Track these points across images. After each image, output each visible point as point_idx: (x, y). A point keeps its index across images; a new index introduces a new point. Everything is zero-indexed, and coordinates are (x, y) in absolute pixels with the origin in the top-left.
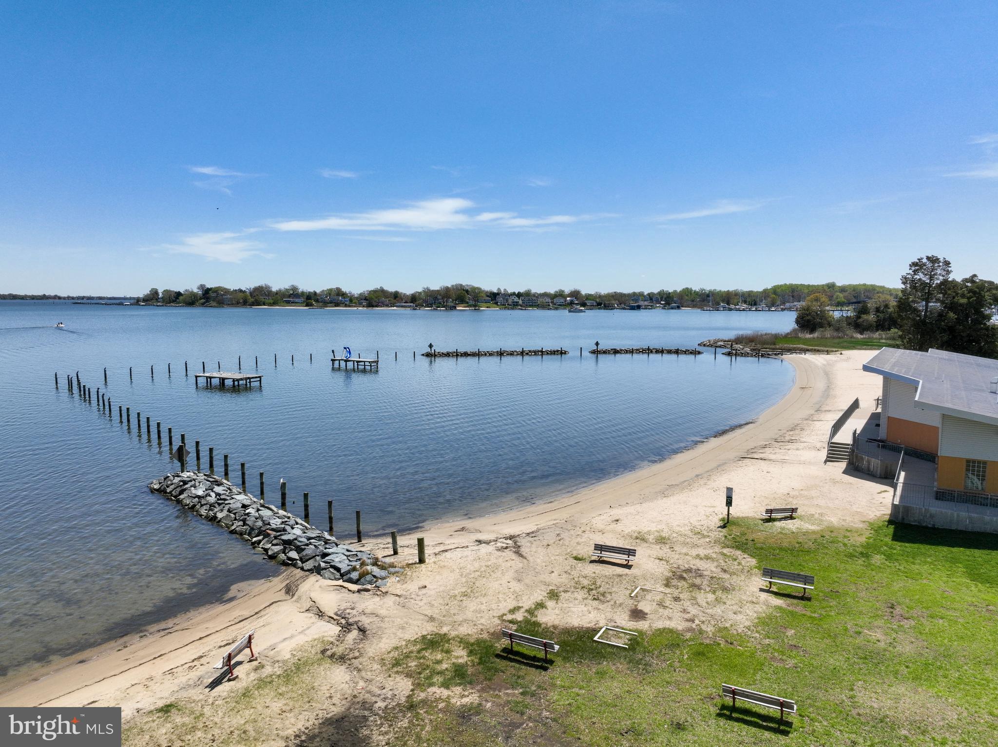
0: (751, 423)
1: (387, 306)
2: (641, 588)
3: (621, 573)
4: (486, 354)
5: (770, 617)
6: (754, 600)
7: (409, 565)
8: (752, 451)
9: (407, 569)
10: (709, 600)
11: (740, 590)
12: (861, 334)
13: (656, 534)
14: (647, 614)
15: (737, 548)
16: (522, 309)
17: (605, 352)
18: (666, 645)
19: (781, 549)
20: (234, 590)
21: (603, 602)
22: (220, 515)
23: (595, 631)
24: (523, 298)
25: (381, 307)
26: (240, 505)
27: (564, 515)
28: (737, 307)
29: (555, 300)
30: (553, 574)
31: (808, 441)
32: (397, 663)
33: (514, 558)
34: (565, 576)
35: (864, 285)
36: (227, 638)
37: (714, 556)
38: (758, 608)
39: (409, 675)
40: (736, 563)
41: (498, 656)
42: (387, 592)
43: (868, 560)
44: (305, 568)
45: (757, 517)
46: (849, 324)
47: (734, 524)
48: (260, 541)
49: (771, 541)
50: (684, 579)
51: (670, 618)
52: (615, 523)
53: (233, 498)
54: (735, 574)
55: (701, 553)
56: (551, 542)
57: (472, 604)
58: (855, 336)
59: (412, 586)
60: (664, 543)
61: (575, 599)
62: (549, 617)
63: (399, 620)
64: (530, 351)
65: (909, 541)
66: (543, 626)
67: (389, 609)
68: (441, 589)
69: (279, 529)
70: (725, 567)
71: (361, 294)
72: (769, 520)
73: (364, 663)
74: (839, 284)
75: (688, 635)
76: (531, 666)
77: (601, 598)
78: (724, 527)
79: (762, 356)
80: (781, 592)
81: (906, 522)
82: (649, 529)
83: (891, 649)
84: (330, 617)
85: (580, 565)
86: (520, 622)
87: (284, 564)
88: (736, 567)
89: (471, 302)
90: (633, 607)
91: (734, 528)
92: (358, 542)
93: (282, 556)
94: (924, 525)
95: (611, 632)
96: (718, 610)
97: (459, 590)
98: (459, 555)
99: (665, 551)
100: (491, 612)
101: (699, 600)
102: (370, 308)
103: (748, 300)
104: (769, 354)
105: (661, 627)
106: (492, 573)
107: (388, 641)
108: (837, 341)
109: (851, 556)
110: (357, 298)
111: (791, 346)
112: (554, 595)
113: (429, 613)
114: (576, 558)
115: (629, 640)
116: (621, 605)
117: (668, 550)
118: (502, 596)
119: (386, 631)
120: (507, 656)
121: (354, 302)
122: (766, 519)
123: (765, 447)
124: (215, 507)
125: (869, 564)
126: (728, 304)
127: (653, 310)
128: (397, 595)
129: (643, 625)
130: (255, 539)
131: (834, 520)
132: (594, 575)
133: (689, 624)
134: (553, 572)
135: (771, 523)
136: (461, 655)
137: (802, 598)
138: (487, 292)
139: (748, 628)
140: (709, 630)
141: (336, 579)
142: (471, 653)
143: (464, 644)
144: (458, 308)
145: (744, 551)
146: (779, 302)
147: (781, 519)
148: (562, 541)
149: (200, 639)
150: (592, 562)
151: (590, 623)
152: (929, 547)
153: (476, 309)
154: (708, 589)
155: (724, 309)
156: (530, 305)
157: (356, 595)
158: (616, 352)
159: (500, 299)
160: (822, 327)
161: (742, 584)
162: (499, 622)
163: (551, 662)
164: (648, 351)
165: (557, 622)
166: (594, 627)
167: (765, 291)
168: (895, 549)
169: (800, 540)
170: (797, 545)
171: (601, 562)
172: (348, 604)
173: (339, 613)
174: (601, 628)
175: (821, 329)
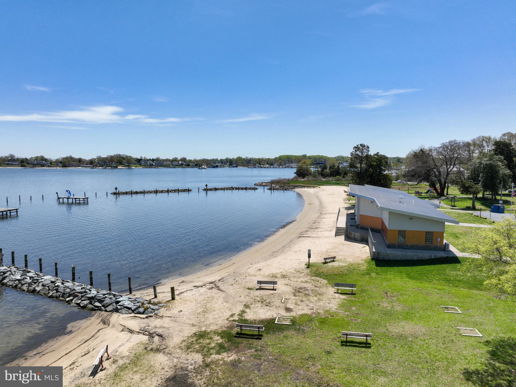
0: (295, 221)
1: (75, 166)
2: (285, 298)
3: (272, 293)
4: (148, 193)
5: (343, 303)
6: (334, 297)
7: (168, 301)
8: (302, 233)
9: (168, 303)
10: (315, 300)
11: (326, 294)
12: (325, 178)
13: (280, 274)
14: (292, 309)
15: (317, 276)
16: (156, 168)
17: (211, 190)
18: (307, 321)
19: (335, 275)
20: (70, 327)
21: (271, 307)
22: (38, 289)
23: (275, 319)
24: (155, 162)
25: (71, 167)
26: (50, 282)
27: (231, 270)
28: (264, 166)
29: (173, 163)
30: (241, 297)
31: (324, 227)
32: (188, 348)
33: (219, 292)
34: (247, 297)
35: (319, 156)
36: (83, 351)
37: (309, 281)
38: (337, 300)
39: (198, 352)
40: (319, 283)
41: (235, 337)
42: (163, 316)
43: (370, 275)
44: (108, 310)
45: (319, 262)
46: (319, 174)
47: (312, 266)
48: (72, 300)
49: (330, 272)
50: (301, 292)
51: (303, 310)
52: (259, 271)
53: (42, 279)
54: (321, 287)
55: (303, 280)
56: (233, 283)
57: (210, 316)
58: (322, 179)
59: (174, 312)
60: (285, 277)
61: (258, 307)
62: (250, 316)
63: (177, 328)
64: (172, 190)
65: (382, 266)
66: (249, 320)
67: (168, 324)
68: (191, 311)
69: (82, 292)
70: (315, 285)
71: (57, 160)
72: (325, 263)
73: (171, 350)
74: (308, 155)
75: (314, 315)
76: (253, 338)
77: (269, 305)
78: (308, 267)
79: (285, 190)
80: (343, 293)
81: (378, 258)
82: (276, 272)
83: (392, 309)
84: (138, 332)
85: (252, 292)
86: (238, 320)
87: (93, 310)
88: (320, 284)
89: (126, 164)
90: (285, 307)
91: (312, 268)
92: (130, 294)
93: (90, 306)
94: (385, 259)
95: (281, 319)
96: (321, 303)
97: (200, 310)
98: (190, 294)
99: (287, 281)
100: (221, 318)
101: (312, 300)
102: (64, 168)
103: (269, 163)
104: (288, 189)
105: (301, 313)
106: (212, 300)
107: (177, 338)
108: (315, 182)
109: (363, 275)
110: (55, 162)
111: (297, 184)
112: (247, 306)
113: (190, 322)
114: (249, 289)
115: (291, 321)
116: (279, 307)
117: (288, 280)
118: (223, 310)
119: (173, 334)
120: (240, 336)
121: (53, 164)
122: (324, 263)
123: (306, 231)
124: (32, 285)
125: (371, 277)
126: (260, 164)
127: (224, 168)
128: (169, 317)
129: (293, 314)
130: (67, 299)
131: (350, 260)
132: (261, 295)
133: (312, 311)
134: (241, 296)
135: (326, 264)
136: (218, 339)
137: (352, 294)
138: (135, 159)
139: (337, 309)
140: (321, 312)
141: (130, 313)
142: (222, 337)
143: (217, 334)
144: (119, 167)
145: (320, 277)
146: (282, 164)
147: (330, 262)
148: (238, 282)
149: (66, 354)
150: (257, 289)
151: (269, 316)
152: (390, 268)
153: (129, 168)
154: (313, 295)
155: (259, 167)
156: (159, 166)
157: (146, 319)
158: (216, 189)
159: (142, 163)
160: (308, 175)
161: (326, 291)
162: (227, 322)
163: (262, 336)
164: (232, 189)
165: (255, 318)
166: (272, 318)
167: (276, 158)
168: (378, 270)
169: (341, 270)
170: (341, 273)
171: (261, 289)
172: (145, 324)
173: (142, 329)
174: (276, 318)
175: (307, 176)
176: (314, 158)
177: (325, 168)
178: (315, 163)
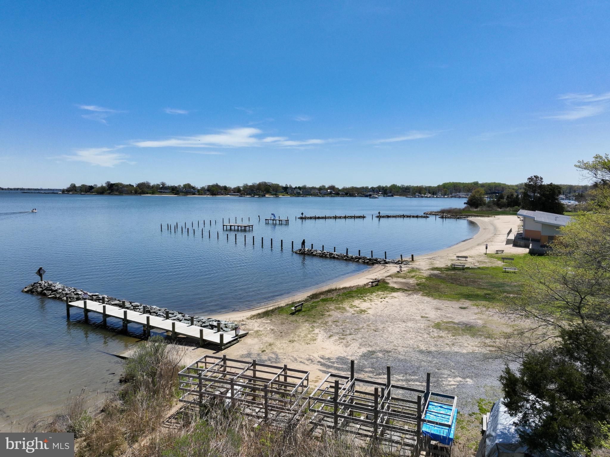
1: (222, 194)
4: (328, 218)
5: (505, 265)
8: (479, 244)
10: (491, 264)
12: (500, 209)
15: (491, 258)
16: (303, 197)
18: (486, 268)
19: (502, 257)
24: (302, 190)
28: (426, 195)
29: (321, 192)
31: (497, 241)
35: (495, 183)
37: (486, 259)
38: (502, 264)
45: (493, 253)
55: (482, 259)
58: (497, 209)
64: (348, 216)
65: (534, 256)
74: (480, 182)
75: (490, 267)
81: (533, 253)
88: (493, 260)
89: (273, 193)
99: (473, 258)
101: (488, 264)
103: (431, 191)
105: (483, 266)
110: (201, 190)
111: (469, 214)
126: (420, 193)
127: (378, 197)
131: (514, 253)
135: (498, 253)
140: (493, 266)
144: (266, 196)
146: (448, 193)
153: (276, 197)
155: (419, 197)
156: (307, 194)
158: (388, 217)
159: (289, 191)
160: (481, 205)
164: (404, 216)
167: (439, 186)
176: (489, 186)
177: (502, 197)
178: (490, 192)
